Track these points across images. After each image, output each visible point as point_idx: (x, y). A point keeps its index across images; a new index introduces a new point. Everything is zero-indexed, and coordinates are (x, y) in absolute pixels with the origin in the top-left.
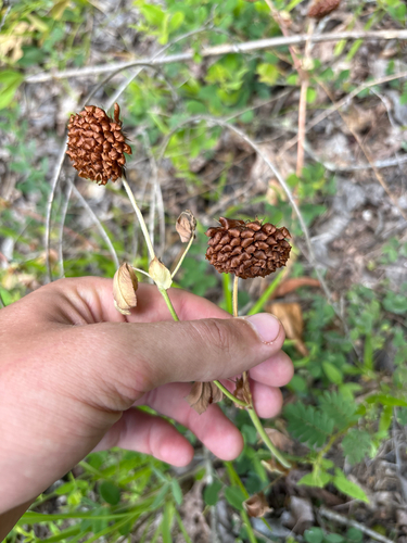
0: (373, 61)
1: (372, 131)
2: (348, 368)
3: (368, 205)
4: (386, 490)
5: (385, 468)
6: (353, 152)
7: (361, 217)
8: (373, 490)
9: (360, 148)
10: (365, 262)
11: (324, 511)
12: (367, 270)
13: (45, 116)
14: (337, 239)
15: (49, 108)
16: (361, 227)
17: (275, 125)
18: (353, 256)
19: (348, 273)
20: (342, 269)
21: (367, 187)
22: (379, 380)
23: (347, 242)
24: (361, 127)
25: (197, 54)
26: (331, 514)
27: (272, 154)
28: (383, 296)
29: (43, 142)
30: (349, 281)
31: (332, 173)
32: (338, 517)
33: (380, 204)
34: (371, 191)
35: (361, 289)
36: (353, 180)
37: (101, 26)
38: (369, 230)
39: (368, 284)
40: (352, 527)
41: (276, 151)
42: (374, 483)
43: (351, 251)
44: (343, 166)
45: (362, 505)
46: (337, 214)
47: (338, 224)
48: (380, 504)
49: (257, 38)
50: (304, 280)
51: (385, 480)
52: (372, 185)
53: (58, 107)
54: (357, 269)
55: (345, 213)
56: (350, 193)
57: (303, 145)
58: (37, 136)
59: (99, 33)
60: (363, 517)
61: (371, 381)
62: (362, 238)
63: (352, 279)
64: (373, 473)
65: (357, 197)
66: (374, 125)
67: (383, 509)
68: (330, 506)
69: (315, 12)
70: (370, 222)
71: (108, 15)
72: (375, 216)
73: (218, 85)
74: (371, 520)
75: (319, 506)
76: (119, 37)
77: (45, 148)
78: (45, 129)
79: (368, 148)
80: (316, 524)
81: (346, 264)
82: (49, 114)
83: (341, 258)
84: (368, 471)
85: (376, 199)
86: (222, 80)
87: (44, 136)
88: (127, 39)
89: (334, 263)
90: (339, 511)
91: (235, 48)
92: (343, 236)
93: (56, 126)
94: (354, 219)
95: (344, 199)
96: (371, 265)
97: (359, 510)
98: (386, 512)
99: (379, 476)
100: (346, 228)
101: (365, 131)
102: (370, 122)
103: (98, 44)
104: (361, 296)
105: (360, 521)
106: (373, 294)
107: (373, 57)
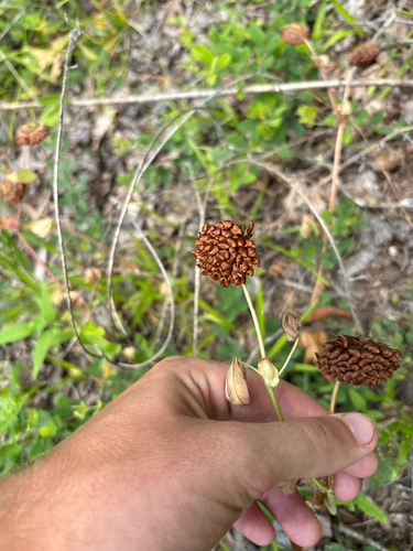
0: (405, 101)
1: (401, 170)
2: (370, 394)
3: (395, 241)
4: (401, 512)
5: (401, 491)
6: (381, 189)
7: (387, 252)
8: (388, 512)
9: (389, 185)
10: (390, 295)
11: (342, 528)
12: (390, 302)
13: (80, 131)
14: (363, 272)
15: (85, 124)
16: (387, 262)
17: (308, 159)
18: (379, 288)
19: (372, 304)
20: (367, 301)
21: (395, 224)
22: (399, 408)
23: (373, 275)
24: (391, 166)
25: (240, 92)
26: (348, 532)
27: (305, 187)
28: (406, 330)
29: (78, 157)
30: (373, 312)
31: (362, 209)
32: (355, 535)
33: (407, 240)
34: (398, 227)
35: (385, 321)
36: (382, 217)
37: (138, 47)
38: (395, 265)
39: (392, 316)
40: (368, 545)
41: (308, 184)
42: (389, 505)
43: (377, 284)
44: (373, 203)
45: (378, 525)
46: (364, 247)
47: (365, 257)
48: (394, 525)
49: (298, 78)
50: (331, 309)
51: (400, 503)
52: (400, 222)
53: (93, 123)
54: (381, 301)
55: (372, 247)
56: (379, 230)
57: (336, 182)
58: (72, 151)
59: (136, 54)
60: (379, 536)
61: (391, 408)
62: (388, 272)
63: (376, 310)
64: (389, 495)
65: (385, 234)
66: (403, 163)
67: (397, 529)
68: (348, 524)
69: (356, 60)
70: (397, 257)
71: (144, 36)
72: (401, 251)
73: (258, 120)
74: (386, 540)
75: (337, 524)
76: (155, 59)
77: (80, 162)
78: (80, 145)
79: (397, 185)
80: (333, 540)
81: (371, 296)
82: (84, 129)
83: (367, 289)
84: (385, 493)
85: (402, 236)
86: (263, 117)
87: (78, 151)
88: (163, 62)
89: (360, 295)
90: (356, 529)
91: (277, 88)
92: (369, 269)
93: (90, 142)
94: (380, 254)
95: (372, 234)
96: (395, 298)
97: (375, 530)
98: (400, 533)
99: (394, 499)
100: (372, 261)
101: (394, 170)
102: (399, 161)
103: (135, 65)
104: (384, 327)
105: (376, 540)
106: (396, 325)
107: (405, 97)
